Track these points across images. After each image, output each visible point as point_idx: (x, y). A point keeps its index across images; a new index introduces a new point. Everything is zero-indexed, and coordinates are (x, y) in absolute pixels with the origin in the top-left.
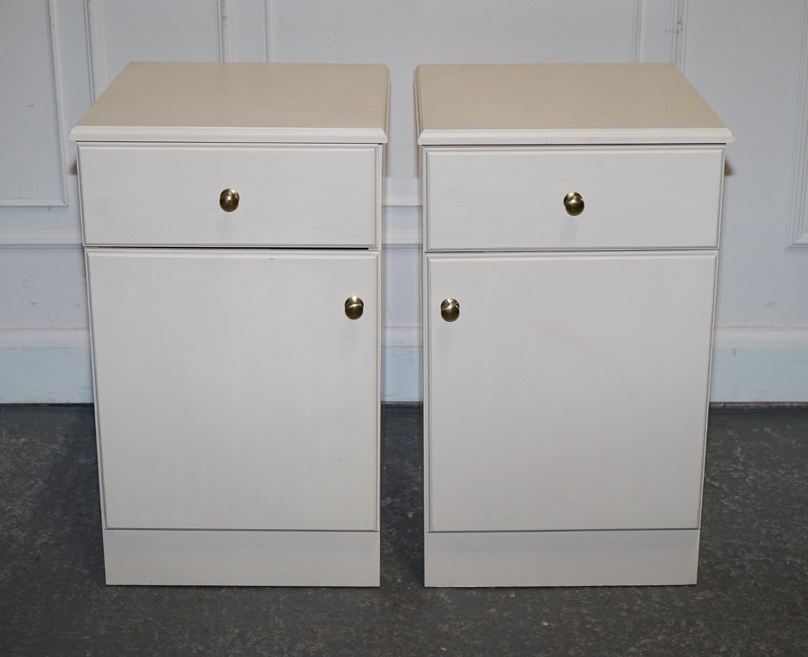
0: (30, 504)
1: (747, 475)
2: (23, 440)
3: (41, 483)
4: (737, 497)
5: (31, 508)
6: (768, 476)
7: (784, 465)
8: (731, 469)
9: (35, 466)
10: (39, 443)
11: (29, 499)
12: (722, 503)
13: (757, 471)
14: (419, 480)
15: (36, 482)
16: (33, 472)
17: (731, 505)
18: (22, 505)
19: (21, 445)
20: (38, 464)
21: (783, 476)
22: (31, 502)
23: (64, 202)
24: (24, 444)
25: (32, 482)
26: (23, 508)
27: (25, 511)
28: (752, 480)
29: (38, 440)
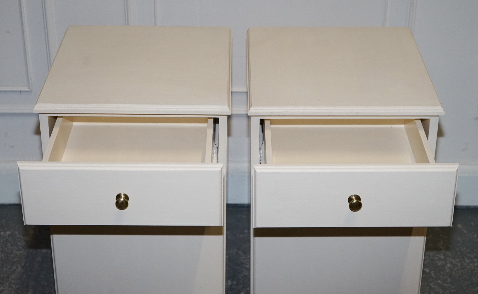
0: (13, 286)
1: (446, 264)
2: (8, 233)
3: (20, 268)
4: (439, 281)
5: (14, 288)
6: (459, 264)
7: (469, 255)
8: (437, 258)
9: (16, 254)
10: (18, 236)
11: (13, 281)
12: (430, 286)
13: (452, 260)
14: (248, 266)
15: (17, 268)
16: (15, 259)
17: (436, 288)
18: (9, 287)
19: (7, 237)
20: (18, 253)
21: (468, 264)
22: (14, 284)
23: (29, 88)
24: (9, 236)
25: (14, 268)
26: (10, 289)
27: (11, 292)
28: (450, 268)
29: (17, 233)
